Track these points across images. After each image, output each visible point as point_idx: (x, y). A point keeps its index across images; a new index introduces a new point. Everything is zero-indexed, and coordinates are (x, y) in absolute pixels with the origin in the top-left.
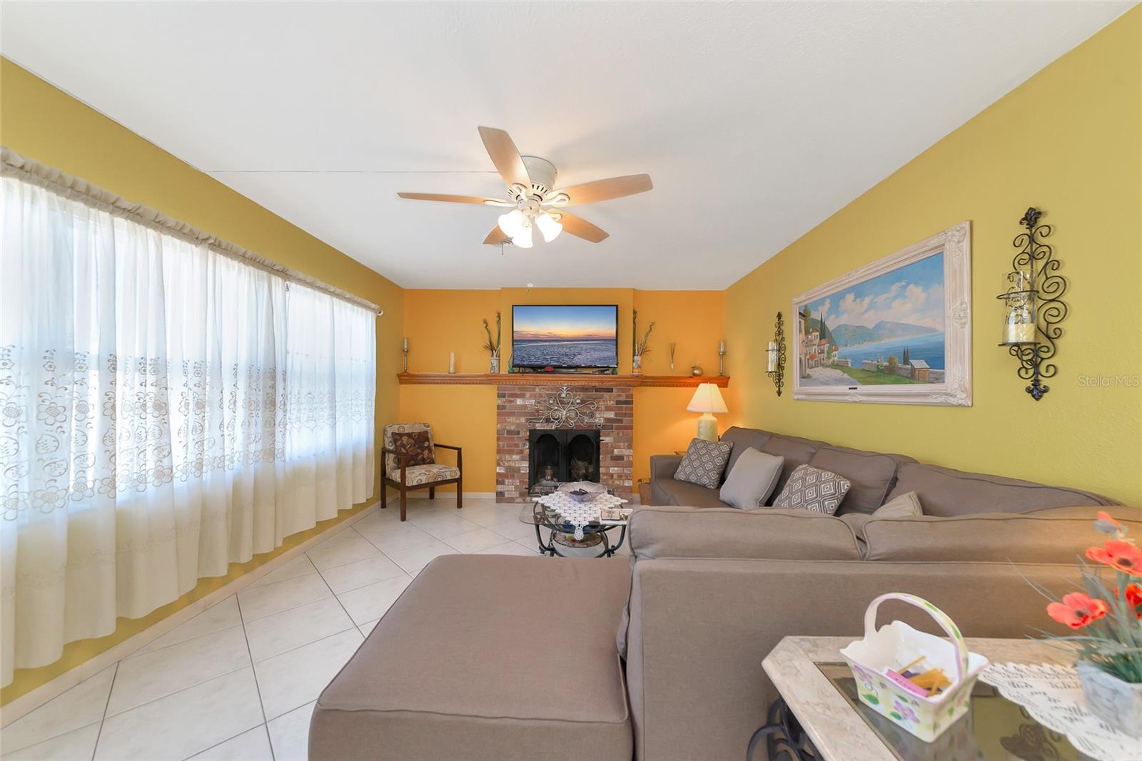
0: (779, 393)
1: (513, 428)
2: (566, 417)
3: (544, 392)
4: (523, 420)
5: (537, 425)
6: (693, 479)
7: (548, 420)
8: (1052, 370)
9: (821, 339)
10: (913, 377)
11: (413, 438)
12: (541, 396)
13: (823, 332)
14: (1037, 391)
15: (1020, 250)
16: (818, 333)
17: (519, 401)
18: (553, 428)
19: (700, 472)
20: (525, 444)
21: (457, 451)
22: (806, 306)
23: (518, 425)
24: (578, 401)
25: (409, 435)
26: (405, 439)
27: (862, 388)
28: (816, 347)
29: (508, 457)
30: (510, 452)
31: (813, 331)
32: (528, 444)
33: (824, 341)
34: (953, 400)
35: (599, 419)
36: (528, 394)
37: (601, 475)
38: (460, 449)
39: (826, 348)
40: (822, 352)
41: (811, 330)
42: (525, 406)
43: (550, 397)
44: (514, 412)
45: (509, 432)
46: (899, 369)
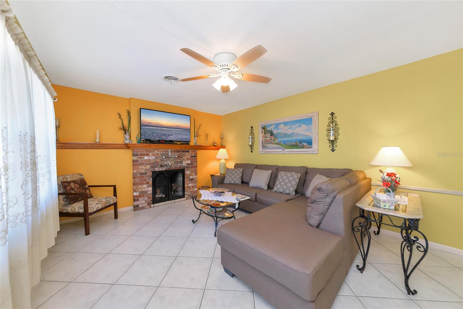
0: (252, 152)
1: (143, 171)
2: (170, 164)
3: (159, 153)
4: (148, 167)
5: (156, 169)
6: (232, 182)
7: (161, 166)
8: (336, 146)
9: (271, 136)
10: (303, 147)
11: (77, 184)
12: (158, 155)
13: (272, 134)
14: (333, 150)
15: (330, 120)
16: (270, 134)
17: (146, 158)
18: (164, 170)
19: (235, 179)
20: (150, 179)
21: (113, 188)
22: (265, 126)
23: (146, 170)
24: (176, 157)
25: (74, 182)
26: (72, 185)
27: (286, 150)
28: (269, 138)
29: (140, 186)
30: (142, 184)
31: (267, 134)
32: (151, 179)
33: (272, 137)
34: (315, 153)
35: (185, 163)
36: (151, 154)
37: (185, 188)
38: (115, 186)
39: (273, 138)
40: (272, 140)
41: (267, 133)
42: (150, 160)
43: (162, 155)
44: (143, 163)
45: (141, 174)
46: (299, 145)
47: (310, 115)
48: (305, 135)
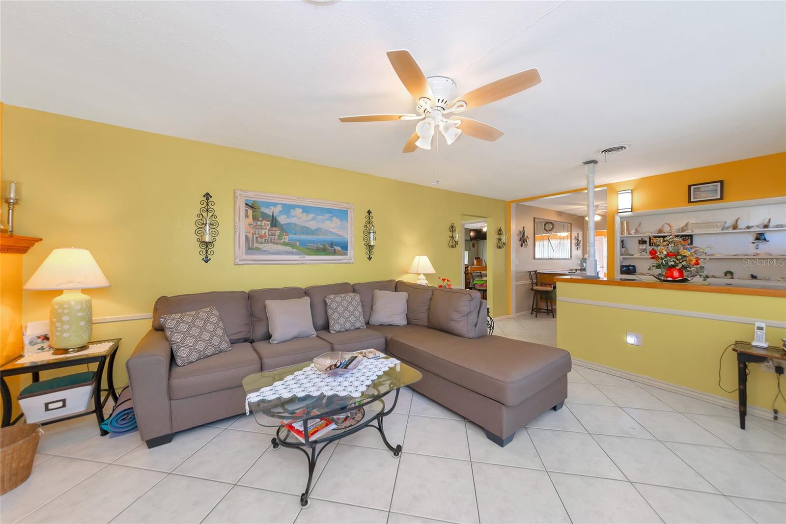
0: (207, 260)
8: (374, 254)
9: (272, 226)
10: (335, 253)
13: (274, 223)
14: (370, 258)
15: (366, 221)
16: (269, 223)
22: (255, 201)
27: (308, 257)
28: (267, 231)
31: (262, 220)
33: (274, 229)
34: (351, 262)
39: (278, 233)
40: (274, 235)
41: (261, 219)
46: (328, 249)
47: (345, 205)
48: (338, 235)
